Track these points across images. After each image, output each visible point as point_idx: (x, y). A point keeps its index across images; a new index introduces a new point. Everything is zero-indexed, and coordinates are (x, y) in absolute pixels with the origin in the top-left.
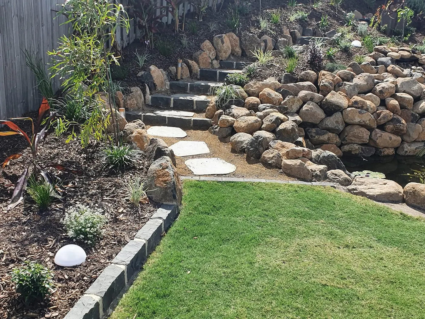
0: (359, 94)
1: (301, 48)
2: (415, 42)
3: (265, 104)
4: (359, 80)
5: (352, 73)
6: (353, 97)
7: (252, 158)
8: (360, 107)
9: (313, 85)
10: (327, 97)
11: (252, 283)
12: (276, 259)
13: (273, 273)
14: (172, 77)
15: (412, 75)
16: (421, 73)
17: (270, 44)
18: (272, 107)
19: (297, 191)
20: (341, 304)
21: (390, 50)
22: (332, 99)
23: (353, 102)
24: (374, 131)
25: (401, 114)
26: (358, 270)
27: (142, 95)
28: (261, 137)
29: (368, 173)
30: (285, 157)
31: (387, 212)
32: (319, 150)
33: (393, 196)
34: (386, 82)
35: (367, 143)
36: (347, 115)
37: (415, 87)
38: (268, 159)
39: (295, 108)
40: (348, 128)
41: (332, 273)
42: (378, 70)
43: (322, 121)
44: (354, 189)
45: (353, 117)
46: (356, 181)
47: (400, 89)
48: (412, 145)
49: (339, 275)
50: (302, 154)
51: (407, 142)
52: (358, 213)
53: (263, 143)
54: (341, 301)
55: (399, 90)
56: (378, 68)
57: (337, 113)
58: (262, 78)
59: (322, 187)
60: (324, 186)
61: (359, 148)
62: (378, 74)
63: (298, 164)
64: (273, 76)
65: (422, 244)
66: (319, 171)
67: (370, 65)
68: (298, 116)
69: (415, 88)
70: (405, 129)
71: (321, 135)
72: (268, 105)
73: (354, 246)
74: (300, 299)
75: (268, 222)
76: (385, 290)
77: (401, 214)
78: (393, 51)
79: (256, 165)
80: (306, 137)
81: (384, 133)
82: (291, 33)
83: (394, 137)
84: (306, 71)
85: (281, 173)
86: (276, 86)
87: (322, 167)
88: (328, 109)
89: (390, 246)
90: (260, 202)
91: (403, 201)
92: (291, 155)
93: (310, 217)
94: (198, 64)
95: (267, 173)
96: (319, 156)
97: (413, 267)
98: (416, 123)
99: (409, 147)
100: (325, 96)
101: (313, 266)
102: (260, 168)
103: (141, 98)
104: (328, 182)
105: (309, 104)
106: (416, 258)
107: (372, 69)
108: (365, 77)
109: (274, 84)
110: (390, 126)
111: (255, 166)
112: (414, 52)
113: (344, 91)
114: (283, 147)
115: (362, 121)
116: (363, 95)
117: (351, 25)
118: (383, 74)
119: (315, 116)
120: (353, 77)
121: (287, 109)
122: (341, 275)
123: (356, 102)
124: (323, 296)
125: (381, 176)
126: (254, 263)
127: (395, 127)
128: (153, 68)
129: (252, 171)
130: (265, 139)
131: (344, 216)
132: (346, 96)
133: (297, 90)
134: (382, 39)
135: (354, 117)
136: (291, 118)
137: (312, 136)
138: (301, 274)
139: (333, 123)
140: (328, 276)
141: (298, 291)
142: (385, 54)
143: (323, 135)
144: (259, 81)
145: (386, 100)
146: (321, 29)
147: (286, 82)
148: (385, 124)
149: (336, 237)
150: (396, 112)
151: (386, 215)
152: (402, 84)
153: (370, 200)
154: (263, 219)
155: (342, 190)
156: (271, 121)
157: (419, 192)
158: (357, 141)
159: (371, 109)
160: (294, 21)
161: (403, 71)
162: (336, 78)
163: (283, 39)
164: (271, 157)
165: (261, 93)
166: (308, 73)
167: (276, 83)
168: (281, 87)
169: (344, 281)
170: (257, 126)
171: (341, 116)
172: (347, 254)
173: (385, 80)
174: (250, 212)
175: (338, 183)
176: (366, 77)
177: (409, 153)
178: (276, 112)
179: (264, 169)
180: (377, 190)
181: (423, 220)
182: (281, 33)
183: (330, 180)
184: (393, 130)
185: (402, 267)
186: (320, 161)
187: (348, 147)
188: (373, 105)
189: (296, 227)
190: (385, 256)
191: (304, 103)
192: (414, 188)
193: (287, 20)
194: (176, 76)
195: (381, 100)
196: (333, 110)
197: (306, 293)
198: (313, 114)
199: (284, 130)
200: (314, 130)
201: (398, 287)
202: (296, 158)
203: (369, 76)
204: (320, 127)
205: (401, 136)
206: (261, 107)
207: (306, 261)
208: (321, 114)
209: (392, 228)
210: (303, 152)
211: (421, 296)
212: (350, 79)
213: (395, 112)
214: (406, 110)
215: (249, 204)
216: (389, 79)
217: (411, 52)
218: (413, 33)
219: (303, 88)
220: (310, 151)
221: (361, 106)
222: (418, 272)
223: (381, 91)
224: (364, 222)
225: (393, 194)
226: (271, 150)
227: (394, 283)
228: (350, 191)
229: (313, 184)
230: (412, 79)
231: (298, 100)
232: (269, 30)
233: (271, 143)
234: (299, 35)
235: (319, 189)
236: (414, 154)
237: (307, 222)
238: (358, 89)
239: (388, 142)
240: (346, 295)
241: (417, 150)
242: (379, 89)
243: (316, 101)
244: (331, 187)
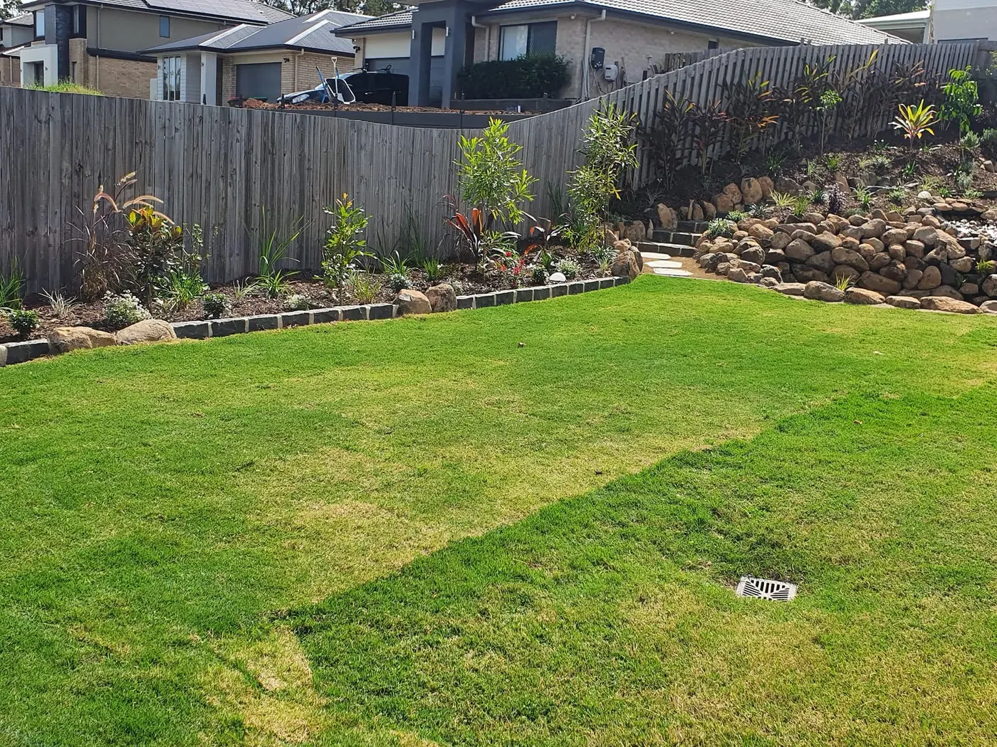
0: (862, 238)
4: (868, 225)
7: (706, 267)
8: (849, 247)
9: (813, 226)
14: (682, 217)
22: (821, 238)
23: (843, 242)
24: (865, 272)
25: (902, 259)
27: (644, 229)
34: (902, 229)
36: (835, 253)
39: (782, 244)
43: (809, 257)
45: (840, 256)
47: (914, 237)
55: (912, 238)
56: (909, 217)
57: (826, 251)
64: (779, 217)
67: (898, 214)
68: (781, 250)
70: (903, 274)
71: (805, 270)
80: (790, 272)
81: (875, 275)
84: (811, 213)
88: (816, 247)
94: (716, 208)
98: (920, 270)
100: (817, 235)
103: (642, 231)
105: (798, 241)
108: (875, 222)
110: (884, 269)
112: (974, 205)
113: (846, 234)
115: (849, 261)
116: (866, 240)
119: (802, 252)
120: (863, 222)
123: (846, 242)
127: (890, 270)
128: (661, 206)
132: (842, 238)
135: (842, 256)
137: (796, 271)
139: (820, 260)
142: (932, 204)
145: (890, 245)
147: (788, 223)
148: (878, 267)
150: (897, 257)
152: (919, 231)
159: (865, 251)
161: (941, 223)
164: (723, 268)
165: (750, 228)
167: (776, 223)
171: (829, 254)
184: (888, 274)
188: (873, 249)
191: (794, 240)
194: (687, 216)
195: (884, 245)
196: (821, 248)
198: (800, 251)
200: (799, 266)
204: (806, 264)
205: (901, 282)
208: (807, 250)
212: (860, 224)
213: (895, 256)
214: (911, 257)
223: (887, 237)
231: (789, 237)
238: (862, 234)
242: (887, 235)
243: (805, 239)
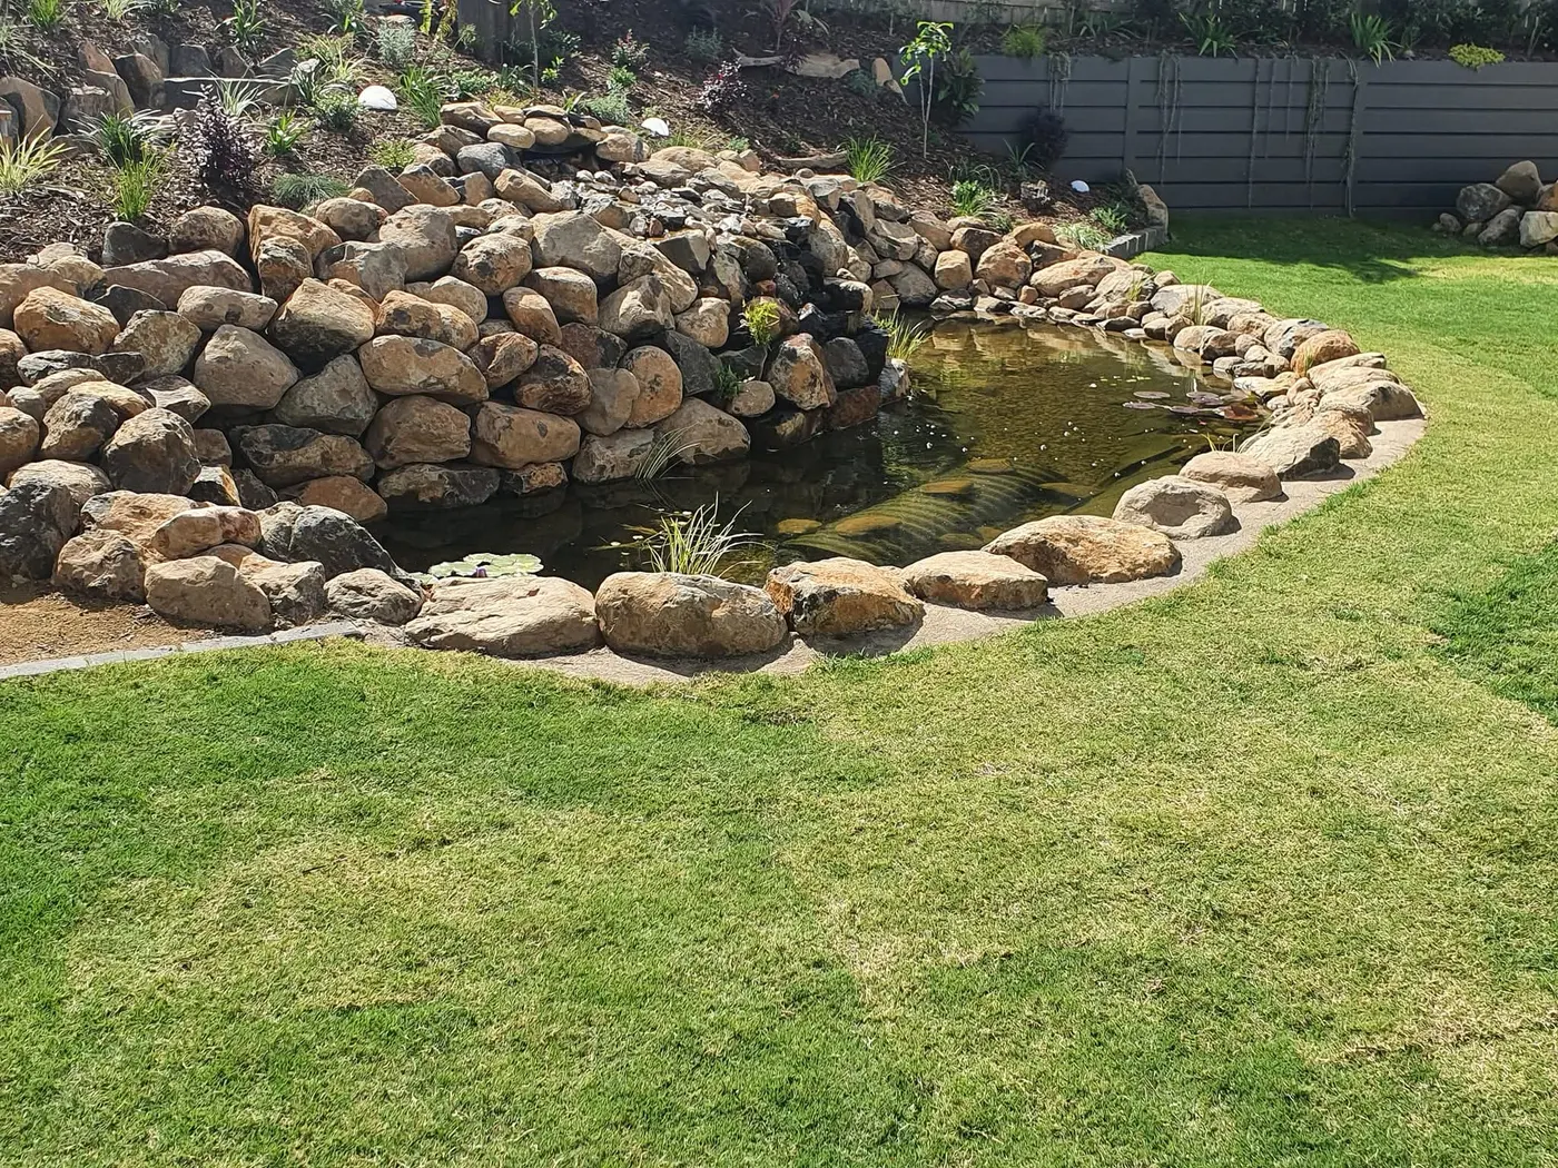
0: (408, 282)
1: (165, 122)
2: (583, 84)
3: (45, 354)
4: (402, 231)
5: (372, 206)
6: (388, 296)
7: (18, 578)
8: (421, 329)
9: (233, 262)
10: (289, 305)
11: (58, 1083)
12: (152, 961)
13: (145, 1020)
15: (579, 204)
16: (611, 192)
17: (38, 110)
18: (74, 363)
19: (215, 679)
20: (414, 1063)
21: (498, 119)
22: (309, 311)
23: (389, 315)
24: (483, 409)
25: (565, 340)
26: (465, 920)
28: (44, 489)
29: (483, 564)
30: (157, 555)
31: (551, 689)
32: (286, 508)
33: (565, 631)
34: (497, 231)
35: (464, 455)
36: (375, 362)
37: (593, 244)
38: (86, 573)
39: (173, 356)
40: (390, 411)
41: (375, 958)
42: (464, 190)
43: (288, 393)
44: (429, 632)
45: (398, 369)
46: (435, 600)
47: (547, 256)
48: (617, 442)
49: (400, 956)
50: (220, 532)
51: (603, 436)
52: (450, 714)
53: (56, 509)
54: (414, 1051)
55: (543, 259)
56: (463, 183)
57: (340, 359)
58: (17, 247)
59: (313, 644)
60: (321, 641)
61: (440, 476)
62: (465, 206)
63: (209, 572)
64: (66, 239)
65: (668, 772)
66: (295, 586)
67: (432, 174)
68: (190, 388)
69: (596, 245)
70: (585, 391)
71: (292, 447)
72: (59, 353)
73: (444, 839)
74: (261, 1091)
75: (107, 824)
76: (561, 968)
77: (596, 686)
78: (506, 119)
79: (35, 603)
80: (237, 464)
81: (516, 413)
82: (120, 66)
83: (554, 424)
84: (194, 212)
85: (148, 617)
86: (81, 277)
87: (303, 569)
88: (302, 349)
89: (567, 807)
90: (69, 751)
91: (599, 640)
92: (176, 542)
93: (277, 764)
95: (90, 630)
96: (290, 529)
97: (647, 860)
98: (619, 367)
99: (609, 453)
100: (282, 299)
101: (301, 948)
102: (57, 613)
104: (335, 623)
105: (227, 337)
106: (652, 826)
107: (443, 189)
108: (418, 218)
109: (71, 268)
110: (536, 388)
111: (37, 610)
112: (576, 122)
113: (353, 276)
114: (143, 513)
115: (432, 381)
116: (423, 287)
117: (350, 28)
118: (482, 203)
119: (258, 378)
120: (376, 223)
121: (140, 362)
122: (407, 953)
123: (400, 314)
124: (345, 1052)
125: (527, 565)
126: (59, 1001)
127: (552, 387)
129: (23, 630)
130: (59, 493)
131: (401, 737)
132: (361, 296)
133: (172, 287)
134: (464, 77)
135: (403, 369)
136: (163, 398)
137: (258, 455)
138: (254, 993)
139: (331, 396)
140: (358, 973)
141: (249, 1061)
142: (482, 132)
143: (302, 446)
144: (7, 262)
145: (505, 295)
146: (239, 48)
147: (122, 258)
148: (516, 383)
149: (379, 820)
150: (547, 335)
151: (546, 700)
152: (552, 234)
153: (488, 657)
154: (85, 817)
155: (386, 641)
156: (78, 416)
157: (642, 600)
158: (432, 453)
159: (460, 333)
160: (125, 17)
161: (550, 189)
162: (314, 229)
163: (89, 89)
164: (98, 561)
165: (19, 309)
166: (205, 218)
167: (80, 265)
168: (104, 279)
169: (420, 976)
170: (20, 445)
171: (356, 369)
172: (422, 871)
173: (493, 226)
174: (27, 802)
175: (371, 620)
176: (424, 221)
177: (612, 471)
178: (92, 379)
179: (75, 613)
180: (510, 621)
181: (665, 694)
182: (78, 66)
183: (341, 612)
184: (547, 400)
185: (610, 869)
186: (294, 547)
187: (402, 480)
188: (463, 319)
189: (225, 820)
190: (553, 846)
191: (207, 334)
192: (625, 592)
193: (97, 12)
195: (489, 299)
196: (321, 350)
197: (279, 1062)
198: (249, 373)
199: (138, 446)
200: (264, 433)
201: (602, 943)
202: (202, 551)
203: (434, 216)
204: (287, 419)
205: (578, 417)
206: (30, 366)
207: (272, 938)
208: (277, 368)
209: (570, 742)
210: (222, 525)
211: (678, 953)
212: (366, 229)
213: (543, 334)
214: (579, 325)
215: (21, 770)
216: (505, 221)
217: (566, 119)
218: (573, 55)
219: (194, 276)
220: (250, 516)
221: (420, 325)
222: (664, 874)
223: (482, 267)
224: (474, 740)
225: (563, 625)
226: (93, 535)
227: (587, 933)
228: (415, 639)
229: (279, 640)
230: (580, 217)
231: (182, 326)
232: (24, 53)
233: (91, 506)
234: (154, 73)
235: (302, 654)
236: (629, 473)
237: (265, 789)
238: (403, 267)
239: (537, 443)
240: (427, 1025)
241: (636, 457)
242: (477, 261)
243: (251, 323)
244: (348, 636)
